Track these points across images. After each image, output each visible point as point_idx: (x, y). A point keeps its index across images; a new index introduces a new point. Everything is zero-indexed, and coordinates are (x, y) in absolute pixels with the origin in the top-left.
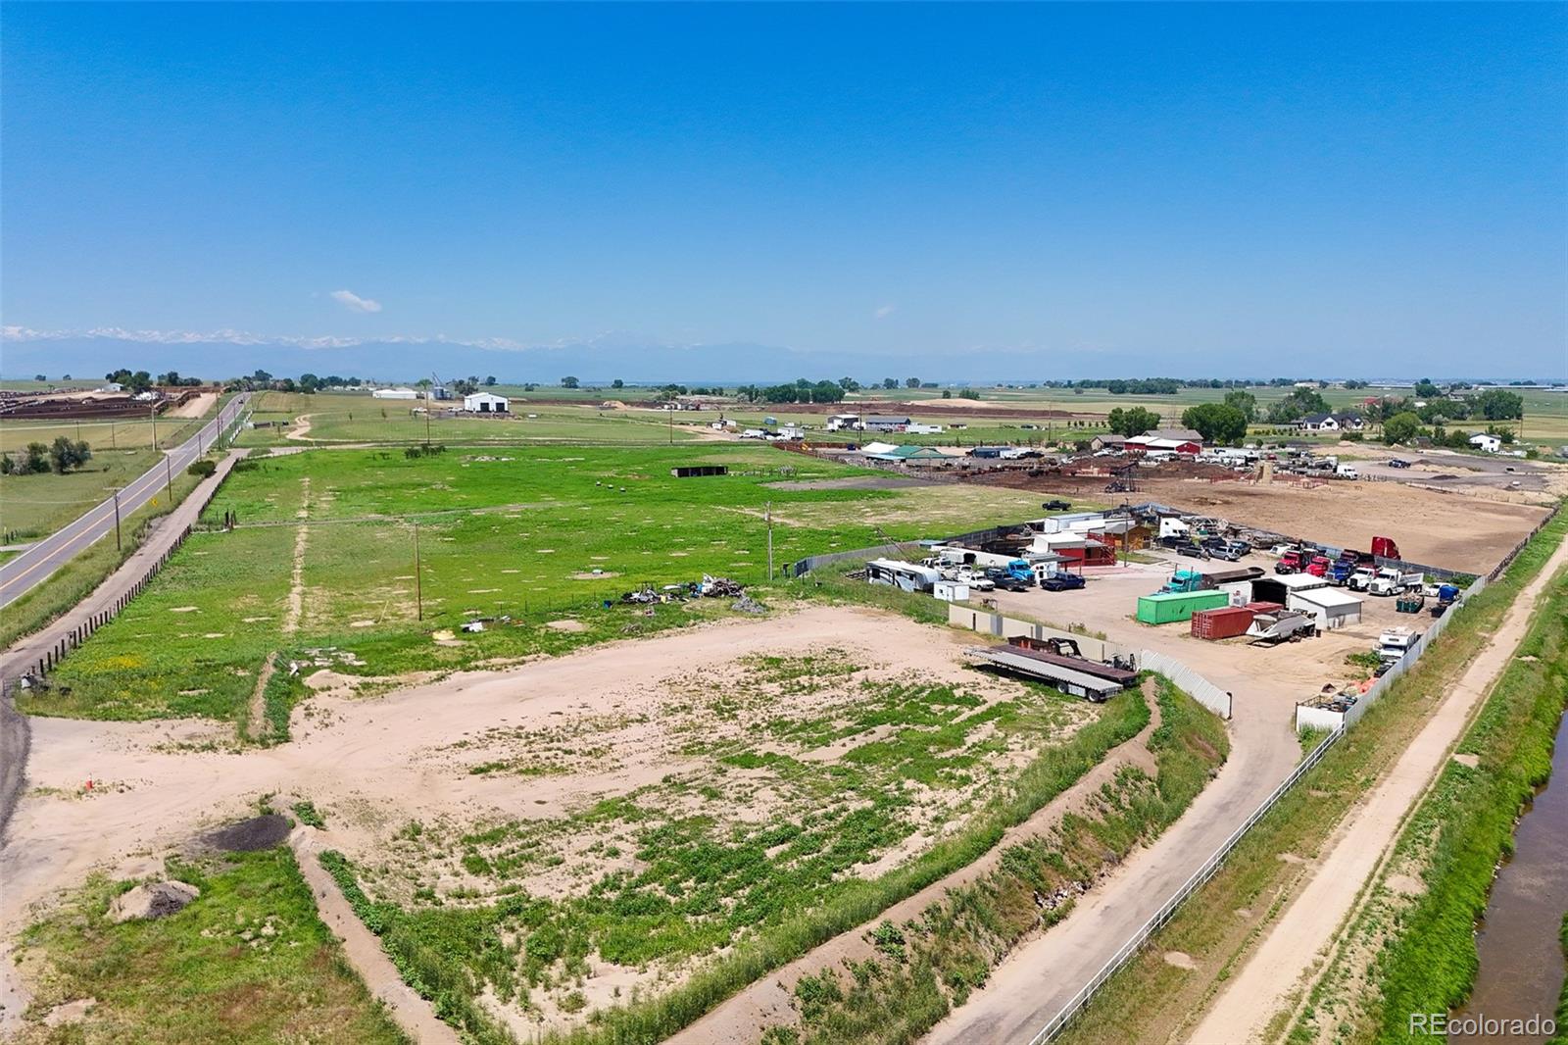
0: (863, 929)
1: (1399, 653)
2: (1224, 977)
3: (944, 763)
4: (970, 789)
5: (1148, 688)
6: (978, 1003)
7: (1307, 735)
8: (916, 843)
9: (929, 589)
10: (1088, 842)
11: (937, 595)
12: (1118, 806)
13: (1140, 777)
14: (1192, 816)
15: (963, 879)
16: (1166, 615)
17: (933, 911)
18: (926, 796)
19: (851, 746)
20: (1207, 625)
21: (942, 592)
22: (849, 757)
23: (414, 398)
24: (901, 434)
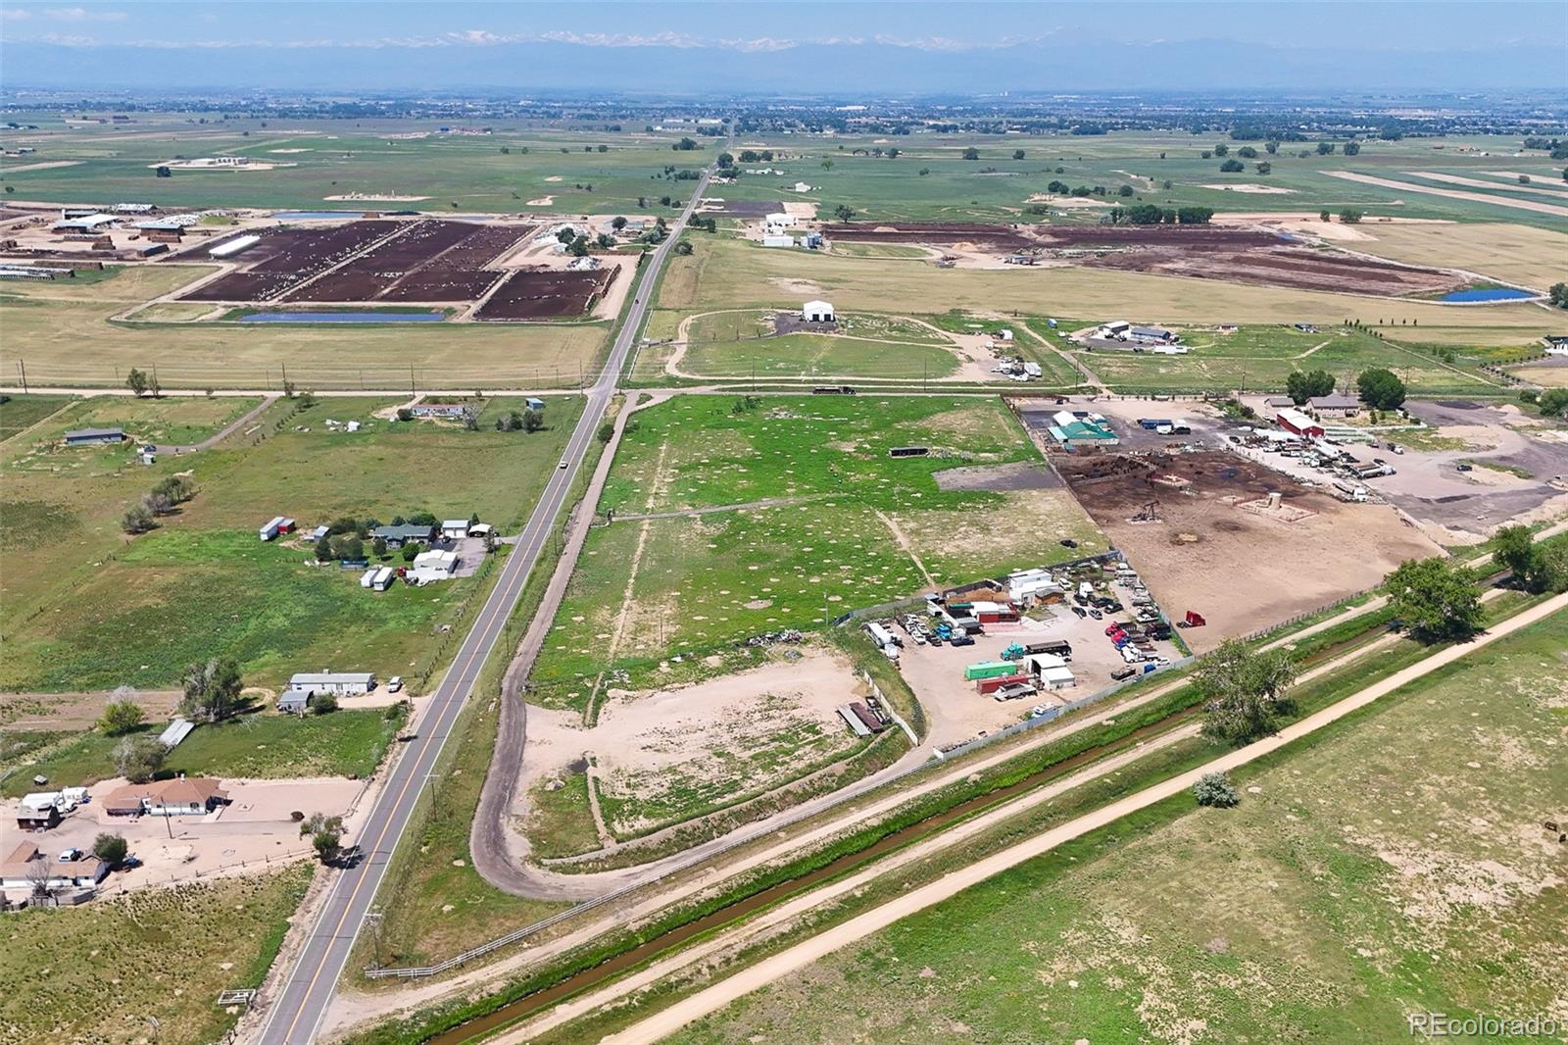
0: (702, 817)
2: (787, 840)
3: (777, 763)
4: (773, 775)
5: (885, 734)
6: (722, 838)
7: (931, 759)
8: (739, 792)
10: (790, 799)
12: (811, 787)
16: (981, 674)
17: (724, 815)
18: (757, 776)
19: (757, 751)
22: (753, 756)
23: (791, 244)
24: (1149, 353)
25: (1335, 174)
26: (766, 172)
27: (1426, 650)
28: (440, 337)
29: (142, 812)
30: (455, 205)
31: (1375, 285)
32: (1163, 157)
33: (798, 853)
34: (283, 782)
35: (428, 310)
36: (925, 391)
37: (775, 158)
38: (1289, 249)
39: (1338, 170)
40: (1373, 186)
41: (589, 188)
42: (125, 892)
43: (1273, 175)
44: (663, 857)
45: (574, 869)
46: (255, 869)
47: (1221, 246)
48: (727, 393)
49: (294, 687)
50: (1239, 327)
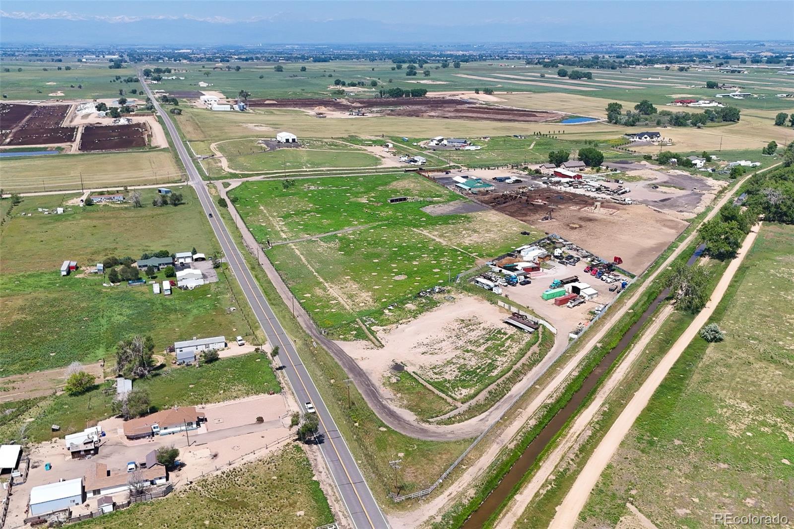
0: (494, 384)
1: (599, 312)
2: (543, 389)
3: (502, 351)
4: (507, 357)
5: (540, 329)
6: (510, 393)
7: (571, 339)
8: (499, 369)
9: (491, 289)
10: (526, 368)
11: (494, 291)
12: (531, 360)
13: (535, 353)
14: (544, 360)
15: (507, 375)
16: (549, 297)
17: (503, 381)
18: (499, 359)
19: (485, 347)
20: (558, 302)
21: (495, 290)
22: (486, 350)
23: (229, 109)
24: (463, 150)
25: (459, 75)
26: (174, 78)
27: (724, 263)
28: (66, 162)
29: (153, 434)
30: (5, 97)
31: (528, 119)
32: (373, 70)
33: (555, 395)
34: (227, 403)
35: (45, 149)
36: (376, 172)
37: (173, 71)
38: (474, 106)
39: (458, 74)
40: (480, 80)
41: (80, 87)
42: (191, 483)
43: (432, 76)
44: (490, 407)
45: (450, 422)
46: (263, 453)
47: (444, 105)
48: (271, 179)
49: (178, 350)
50: (490, 138)
